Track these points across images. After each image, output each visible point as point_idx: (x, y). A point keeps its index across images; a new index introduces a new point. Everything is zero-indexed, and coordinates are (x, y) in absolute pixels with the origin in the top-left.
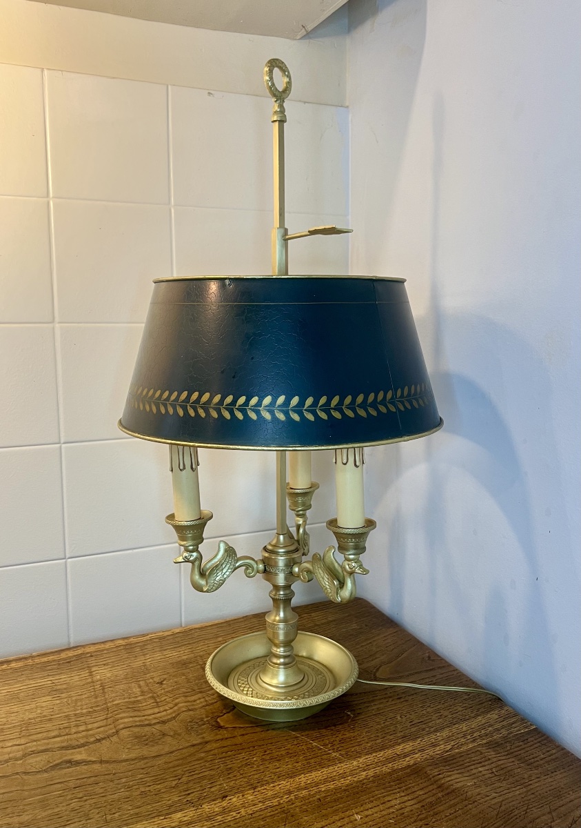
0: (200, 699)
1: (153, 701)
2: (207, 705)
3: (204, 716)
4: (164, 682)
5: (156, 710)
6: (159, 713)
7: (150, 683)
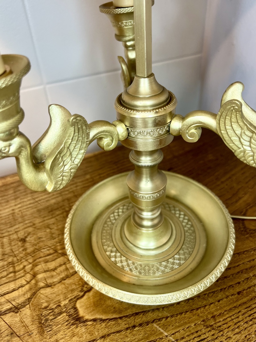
0: (61, 265)
1: (11, 269)
2: (67, 277)
3: (61, 297)
4: (27, 239)
5: (12, 286)
6: (14, 290)
7: (14, 239)
